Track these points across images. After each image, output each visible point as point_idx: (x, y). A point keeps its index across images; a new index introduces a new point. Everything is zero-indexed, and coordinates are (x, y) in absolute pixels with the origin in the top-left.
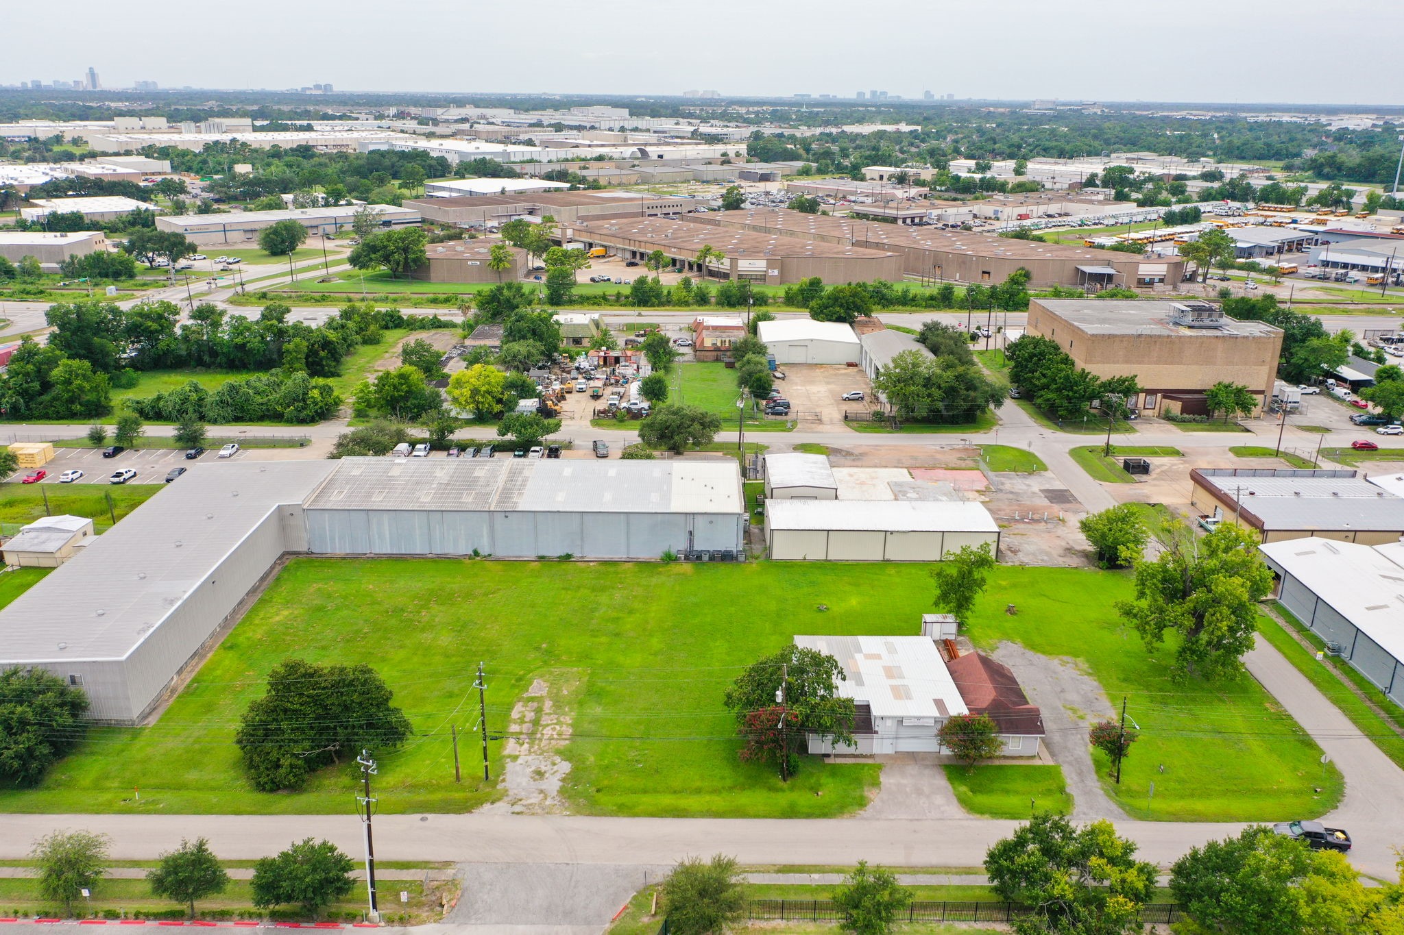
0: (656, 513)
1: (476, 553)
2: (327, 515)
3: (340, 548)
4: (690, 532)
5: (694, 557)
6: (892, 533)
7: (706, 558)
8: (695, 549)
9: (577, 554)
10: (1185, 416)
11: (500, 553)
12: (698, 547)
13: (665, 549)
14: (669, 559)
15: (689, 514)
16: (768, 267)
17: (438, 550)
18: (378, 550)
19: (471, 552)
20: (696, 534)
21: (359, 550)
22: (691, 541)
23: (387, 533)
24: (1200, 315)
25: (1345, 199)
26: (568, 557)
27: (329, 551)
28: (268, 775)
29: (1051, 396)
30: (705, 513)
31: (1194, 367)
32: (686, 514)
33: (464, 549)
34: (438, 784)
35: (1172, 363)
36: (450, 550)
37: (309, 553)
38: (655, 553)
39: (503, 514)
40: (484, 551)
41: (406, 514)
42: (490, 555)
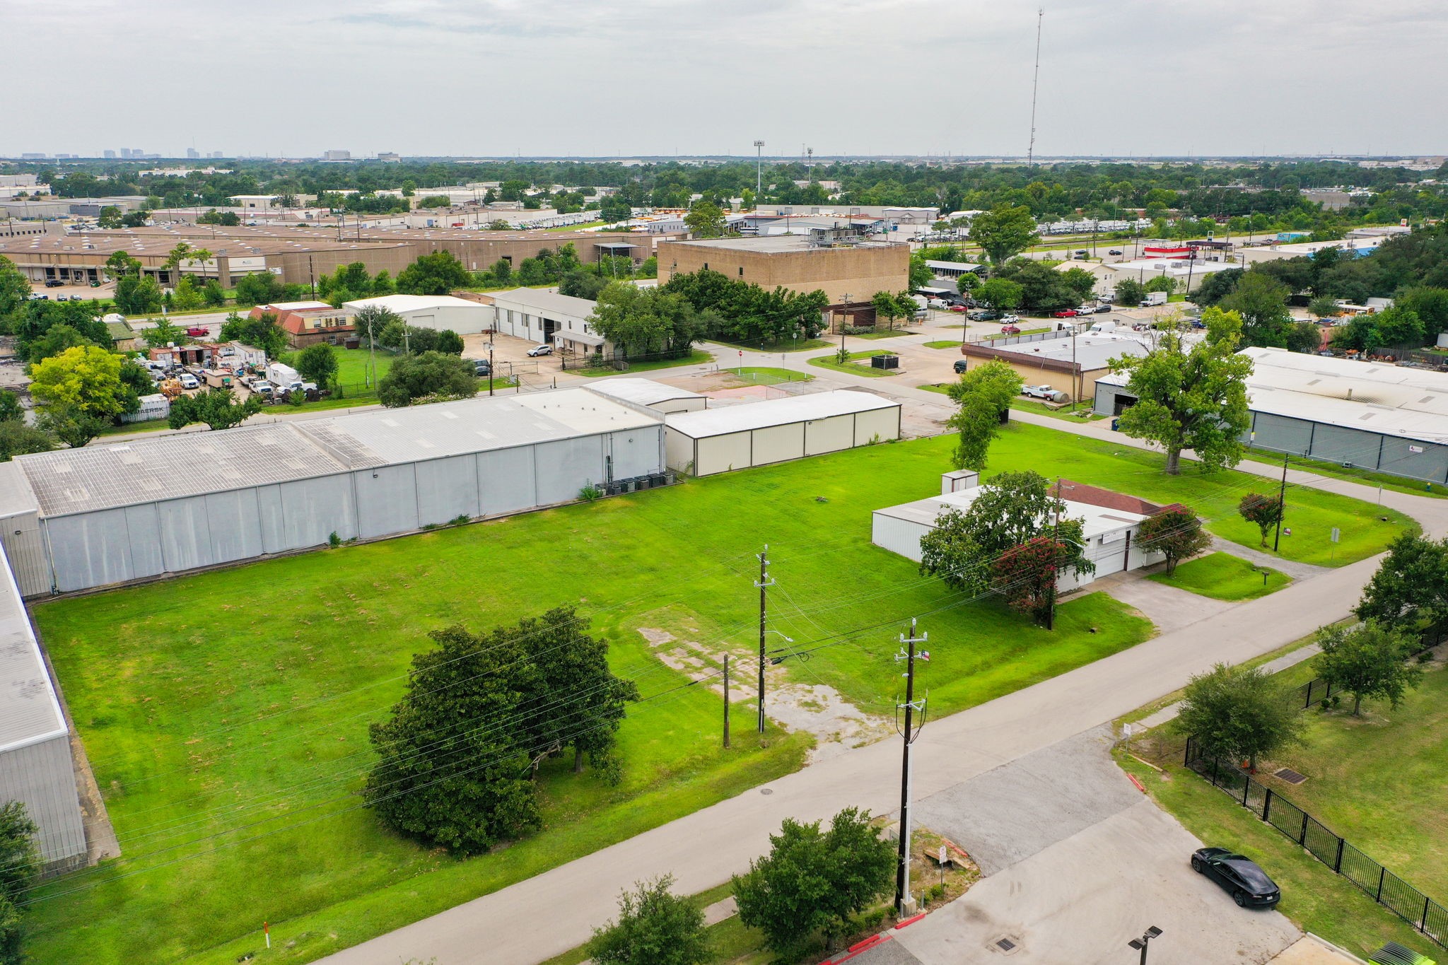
0: (569, 439)
1: (334, 540)
2: (84, 522)
3: (112, 576)
4: (609, 458)
5: (616, 489)
6: (810, 422)
7: (632, 487)
8: (615, 479)
9: (473, 515)
10: (858, 328)
11: (368, 533)
12: (618, 476)
13: (583, 485)
14: (589, 498)
15: (606, 433)
16: (268, 263)
17: (275, 547)
18: (176, 565)
19: (326, 540)
20: (615, 460)
21: (146, 571)
22: (609, 469)
23: (192, 534)
24: (839, 234)
25: (724, 200)
26: (462, 522)
27: (91, 583)
28: (478, 825)
29: (753, 319)
30: (625, 430)
31: (854, 280)
32: (602, 434)
33: (315, 537)
34: (706, 758)
35: (838, 278)
36: (295, 543)
37: (55, 593)
38: (570, 493)
39: (371, 473)
40: (345, 534)
41: (221, 498)
42: (354, 539)
